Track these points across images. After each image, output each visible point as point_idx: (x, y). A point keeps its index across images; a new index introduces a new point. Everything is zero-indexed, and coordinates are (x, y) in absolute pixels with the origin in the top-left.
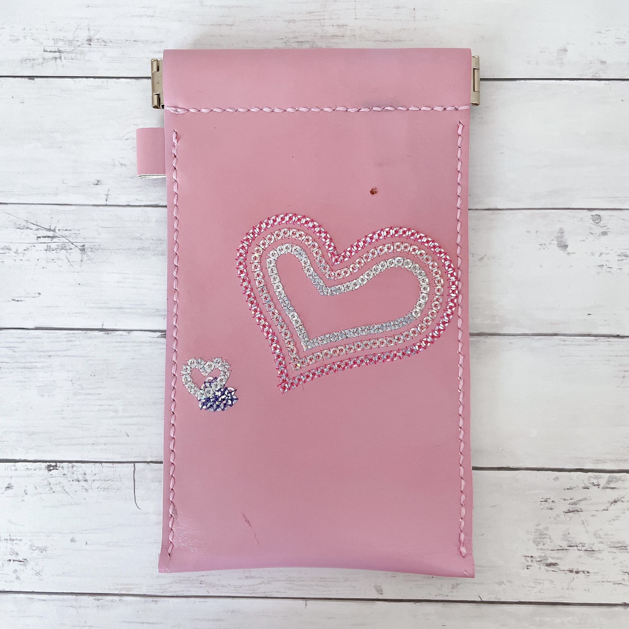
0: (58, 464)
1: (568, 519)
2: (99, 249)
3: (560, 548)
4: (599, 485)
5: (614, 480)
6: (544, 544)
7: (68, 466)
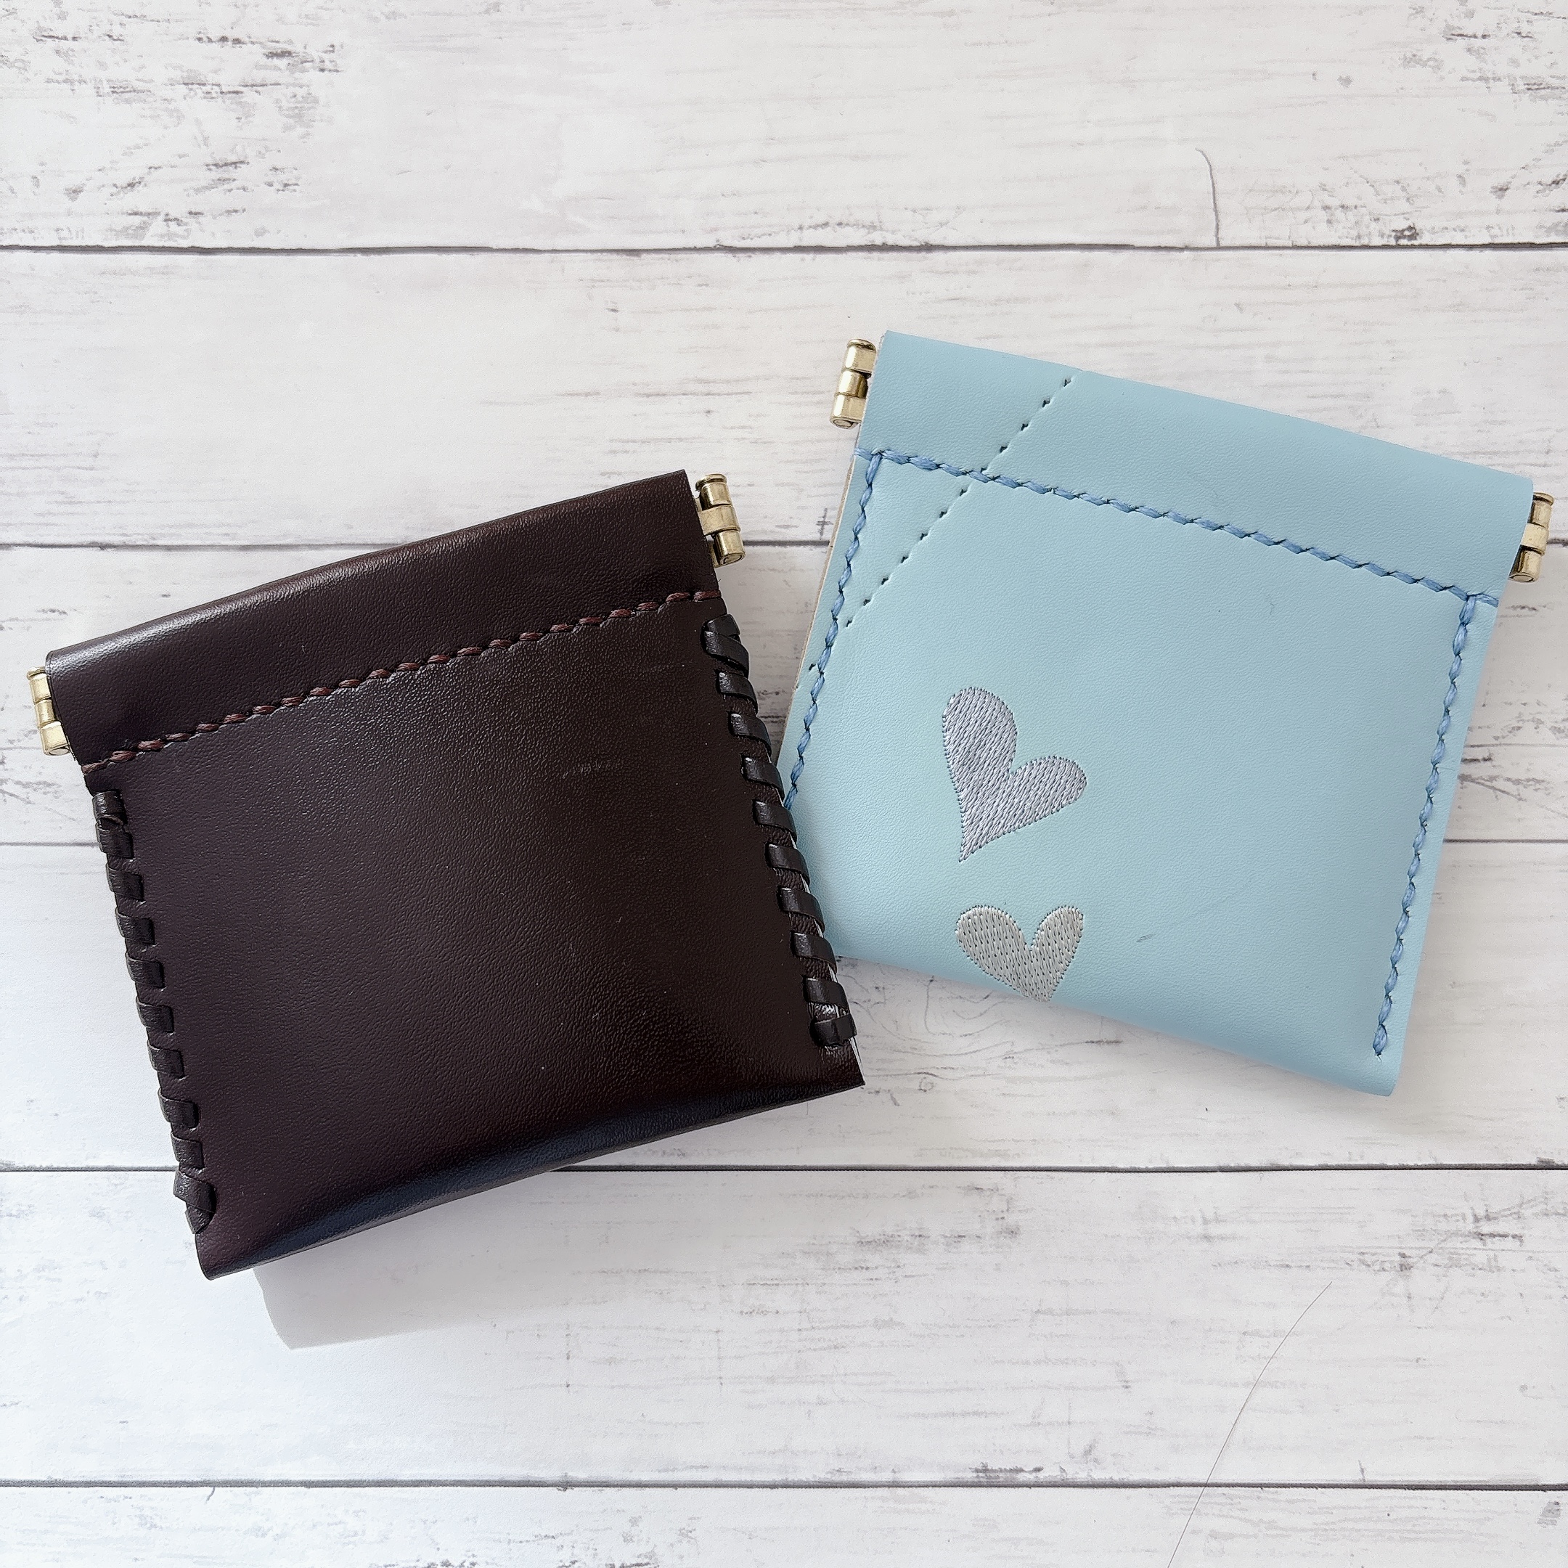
0: (1393, 242)
1: (239, 148)
3: (259, 89)
4: (166, 220)
5: (130, 232)
6: (295, 96)
7: (1370, 239)
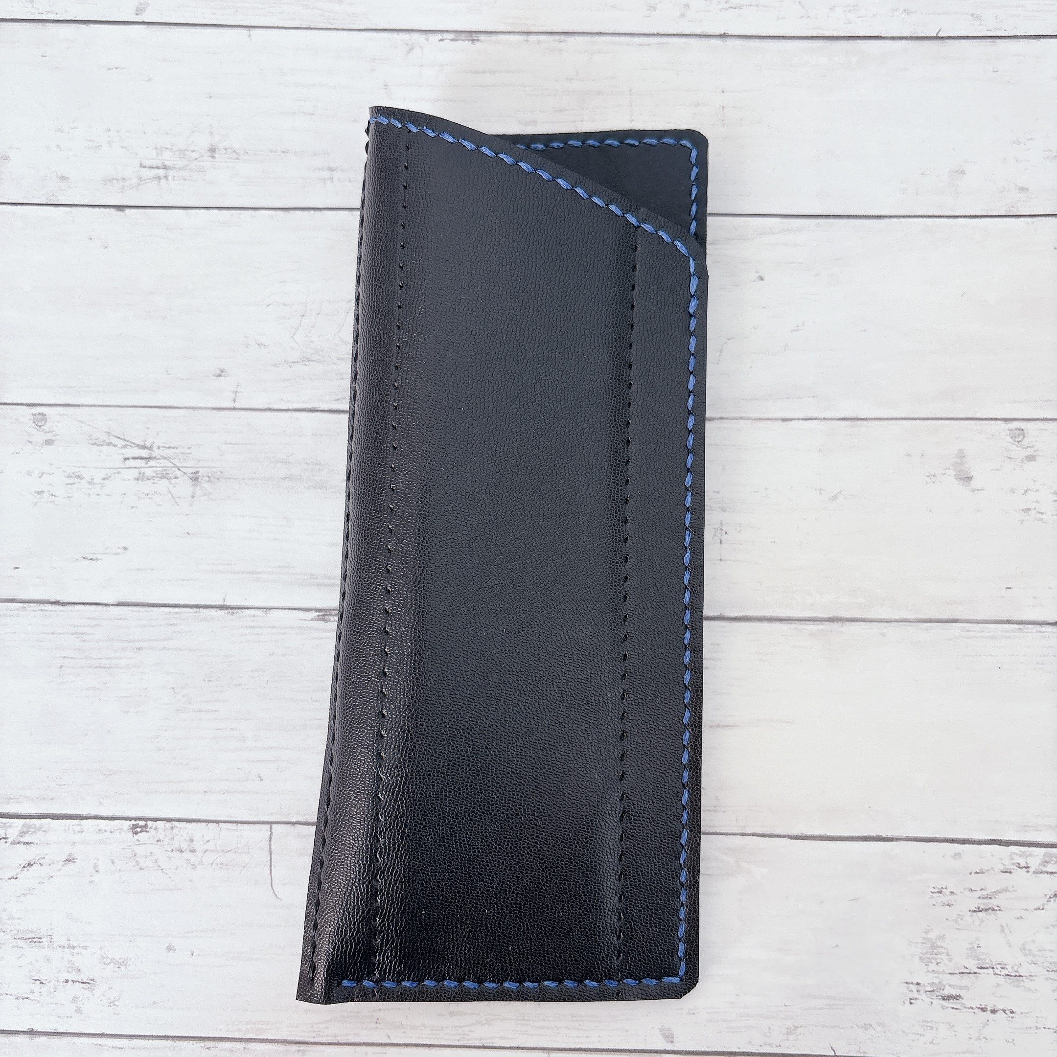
0: (149, 823)
1: (977, 923)
2: (221, 478)
3: (965, 970)
4: (1029, 867)
5: (1054, 859)
6: (938, 964)
7: (165, 826)
